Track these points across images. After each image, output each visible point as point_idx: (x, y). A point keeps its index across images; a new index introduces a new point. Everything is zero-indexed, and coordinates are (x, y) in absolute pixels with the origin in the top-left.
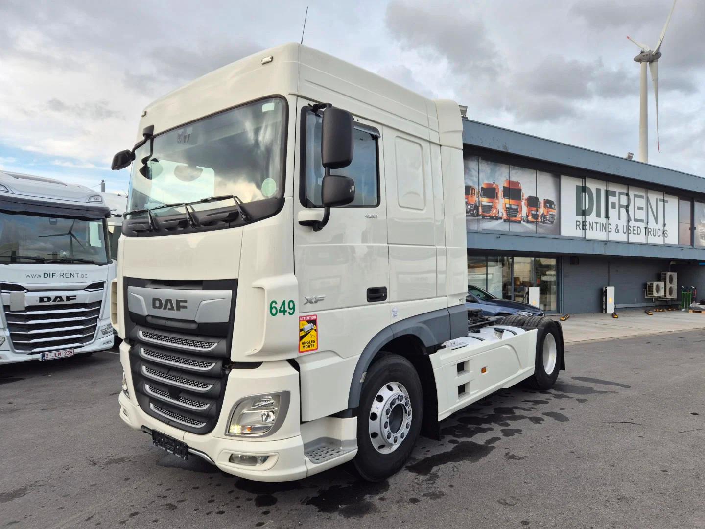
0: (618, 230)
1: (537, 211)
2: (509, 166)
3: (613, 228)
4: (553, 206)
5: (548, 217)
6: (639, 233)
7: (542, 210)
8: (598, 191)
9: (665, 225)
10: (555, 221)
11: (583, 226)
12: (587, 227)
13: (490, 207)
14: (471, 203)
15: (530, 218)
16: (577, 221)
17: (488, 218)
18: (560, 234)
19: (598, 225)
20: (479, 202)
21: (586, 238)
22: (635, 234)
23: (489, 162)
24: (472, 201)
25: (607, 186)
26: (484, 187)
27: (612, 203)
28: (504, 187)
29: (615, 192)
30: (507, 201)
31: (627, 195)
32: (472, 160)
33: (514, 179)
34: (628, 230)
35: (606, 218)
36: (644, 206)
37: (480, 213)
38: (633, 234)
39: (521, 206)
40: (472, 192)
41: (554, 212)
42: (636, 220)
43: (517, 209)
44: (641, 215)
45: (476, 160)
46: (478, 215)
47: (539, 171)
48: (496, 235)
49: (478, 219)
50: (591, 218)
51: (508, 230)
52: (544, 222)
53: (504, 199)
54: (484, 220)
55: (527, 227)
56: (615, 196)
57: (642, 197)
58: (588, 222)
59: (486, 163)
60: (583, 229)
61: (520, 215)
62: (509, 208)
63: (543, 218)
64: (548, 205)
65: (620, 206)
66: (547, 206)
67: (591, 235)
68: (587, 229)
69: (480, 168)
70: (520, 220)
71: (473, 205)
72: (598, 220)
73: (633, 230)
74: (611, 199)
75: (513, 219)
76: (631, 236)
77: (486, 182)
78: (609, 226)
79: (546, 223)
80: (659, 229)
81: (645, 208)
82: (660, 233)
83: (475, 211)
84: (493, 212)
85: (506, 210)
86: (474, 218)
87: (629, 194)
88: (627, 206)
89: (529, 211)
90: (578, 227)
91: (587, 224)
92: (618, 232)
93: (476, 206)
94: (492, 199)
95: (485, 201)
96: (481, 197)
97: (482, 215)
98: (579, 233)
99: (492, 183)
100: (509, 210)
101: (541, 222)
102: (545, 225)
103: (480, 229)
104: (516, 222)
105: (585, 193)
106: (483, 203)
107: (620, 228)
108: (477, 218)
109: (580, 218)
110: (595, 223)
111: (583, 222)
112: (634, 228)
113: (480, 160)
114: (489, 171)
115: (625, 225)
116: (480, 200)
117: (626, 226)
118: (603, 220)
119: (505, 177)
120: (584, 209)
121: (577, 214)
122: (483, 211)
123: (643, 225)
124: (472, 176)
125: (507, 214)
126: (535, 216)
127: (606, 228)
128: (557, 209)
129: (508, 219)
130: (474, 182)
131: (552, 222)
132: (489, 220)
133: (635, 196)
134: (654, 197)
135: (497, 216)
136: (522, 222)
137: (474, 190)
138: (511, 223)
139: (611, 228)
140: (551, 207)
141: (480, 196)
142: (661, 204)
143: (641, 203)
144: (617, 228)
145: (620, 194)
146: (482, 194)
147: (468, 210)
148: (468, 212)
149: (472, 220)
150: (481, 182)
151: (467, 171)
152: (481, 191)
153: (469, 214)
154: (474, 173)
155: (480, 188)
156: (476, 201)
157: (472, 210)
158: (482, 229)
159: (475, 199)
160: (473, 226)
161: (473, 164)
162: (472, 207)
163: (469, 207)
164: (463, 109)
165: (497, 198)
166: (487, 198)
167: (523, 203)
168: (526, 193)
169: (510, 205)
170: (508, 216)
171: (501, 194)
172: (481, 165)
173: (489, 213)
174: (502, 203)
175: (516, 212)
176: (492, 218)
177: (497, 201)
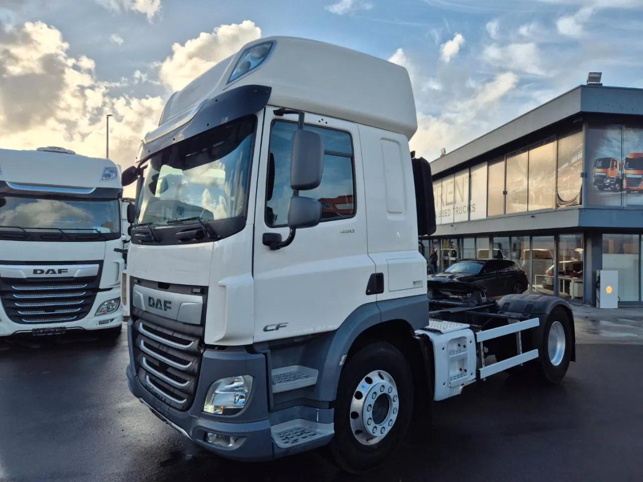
13: (638, 181)
14: (612, 177)
17: (636, 192)
20: (623, 175)
23: (637, 129)
24: (613, 174)
26: (630, 157)
32: (613, 129)
37: (625, 187)
40: (613, 164)
45: (618, 129)
46: (622, 189)
49: (621, 194)
54: (629, 195)
59: (632, 131)
69: (625, 137)
77: (633, 151)
83: (617, 185)
86: (617, 193)
93: (618, 179)
95: (631, 173)
96: (626, 169)
97: (627, 189)
103: (625, 205)
106: (628, 176)
108: (620, 193)
113: (623, 128)
122: (629, 184)
124: (612, 147)
130: (616, 154)
132: (637, 195)
137: (615, 162)
141: (624, 169)
146: (627, 166)
147: (607, 184)
148: (607, 187)
149: (613, 196)
150: (625, 152)
151: (606, 142)
152: (626, 162)
153: (609, 189)
154: (616, 143)
155: (624, 158)
156: (618, 174)
157: (612, 184)
158: (627, 205)
159: (617, 172)
160: (615, 202)
161: (613, 134)
162: (613, 181)
163: (608, 181)
164: (596, 76)
166: (636, 169)
172: (625, 134)
173: (637, 186)
176: (641, 192)
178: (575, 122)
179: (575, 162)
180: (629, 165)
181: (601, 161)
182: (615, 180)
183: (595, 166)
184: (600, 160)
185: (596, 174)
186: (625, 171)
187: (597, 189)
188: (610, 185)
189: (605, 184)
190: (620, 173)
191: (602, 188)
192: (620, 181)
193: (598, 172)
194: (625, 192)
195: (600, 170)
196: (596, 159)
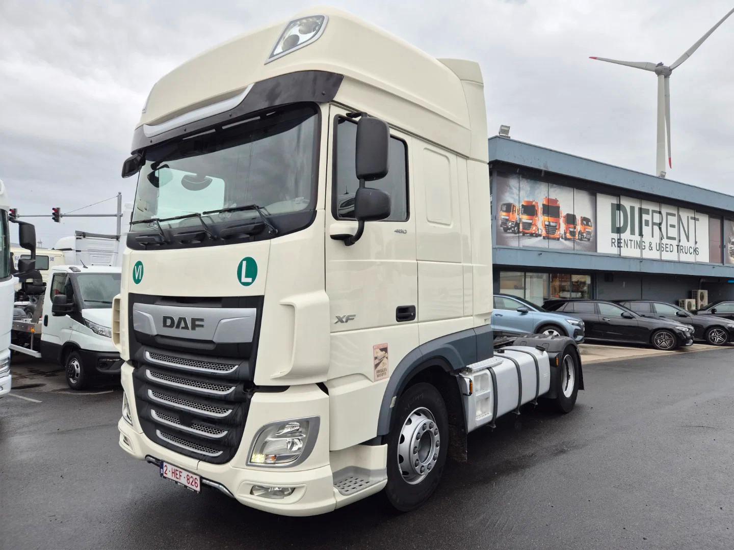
0: (652, 248)
1: (575, 228)
2: (547, 184)
3: (647, 245)
4: (590, 223)
5: (584, 234)
6: (671, 250)
7: (579, 228)
8: (632, 208)
9: (696, 243)
10: (591, 238)
11: (618, 243)
12: (622, 245)
13: (530, 224)
14: (512, 220)
15: (568, 235)
16: (612, 239)
17: (528, 235)
18: (596, 251)
19: (633, 242)
20: (520, 219)
21: (622, 255)
22: (668, 251)
23: (529, 180)
24: (513, 218)
25: (641, 204)
26: (524, 204)
27: (646, 221)
28: (543, 205)
29: (649, 210)
30: (546, 218)
31: (660, 213)
32: (513, 178)
33: (553, 196)
34: (660, 248)
35: (639, 235)
36: (676, 223)
38: (666, 251)
39: (560, 223)
40: (513, 209)
41: (590, 229)
42: (668, 238)
43: (556, 226)
44: (673, 232)
45: (516, 178)
46: (519, 232)
47: (576, 189)
48: (538, 252)
50: (626, 236)
51: (548, 247)
52: (581, 240)
53: (543, 217)
54: (524, 237)
55: (566, 245)
56: (648, 214)
57: (674, 215)
58: (623, 240)
59: (526, 182)
60: (618, 247)
61: (559, 232)
62: (547, 225)
63: (580, 235)
64: (585, 222)
65: (654, 224)
67: (626, 252)
68: (622, 247)
69: (521, 186)
70: (558, 237)
71: (513, 222)
72: (632, 237)
73: (666, 247)
74: (645, 217)
75: (552, 236)
76: (664, 253)
77: (526, 199)
78: (643, 243)
79: (582, 240)
80: (690, 247)
81: (676, 226)
82: (692, 250)
83: (516, 228)
84: (533, 229)
85: (545, 227)
86: (515, 235)
87: (662, 212)
88: (660, 224)
89: (567, 228)
90: (613, 244)
91: (621, 241)
92: (652, 249)
93: (516, 223)
94: (531, 217)
95: (525, 219)
96: (522, 214)
97: (522, 231)
98: (614, 251)
99: (531, 200)
100: (548, 227)
102: (583, 242)
103: (521, 246)
104: (554, 239)
105: (620, 211)
106: (524, 221)
107: (654, 246)
108: (518, 235)
109: (616, 236)
110: (630, 240)
111: (618, 239)
112: (667, 246)
113: (520, 178)
114: (529, 189)
115: (658, 242)
116: (520, 217)
117: (659, 244)
118: (636, 237)
119: (544, 195)
120: (619, 226)
121: (612, 232)
122: (524, 228)
123: (675, 243)
124: (513, 194)
125: (546, 231)
126: (573, 234)
127: (640, 246)
128: (593, 225)
129: (547, 236)
130: (514, 200)
131: (589, 240)
132: (530, 237)
133: (668, 214)
134: (685, 215)
135: (537, 232)
136: (560, 239)
137: (515, 207)
138: (550, 240)
139: (644, 246)
140: (587, 225)
141: (520, 214)
142: (692, 222)
143: (673, 220)
144: (650, 245)
145: (654, 211)
146: (523, 212)
147: (510, 227)
148: (509, 229)
149: (513, 237)
150: (521, 199)
151: (508, 188)
152: (522, 208)
153: (511, 231)
154: (515, 191)
155: (521, 205)
156: (517, 218)
158: (523, 246)
159: (515, 217)
160: (514, 243)
161: (513, 182)
162: (513, 224)
163: (510, 224)
164: (506, 129)
165: (537, 214)
166: (528, 215)
167: (562, 220)
168: (564, 211)
169: (549, 222)
170: (547, 233)
171: (540, 211)
172: (521, 183)
173: (529, 230)
174: (541, 221)
175: (555, 229)
176: (532, 235)
177: (537, 218)
180: (524, 210)
181: (506, 206)
183: (501, 210)
184: (504, 205)
185: (503, 217)
187: (503, 231)
188: (512, 227)
189: (508, 227)
191: (506, 230)
193: (503, 215)
194: (521, 234)
195: (504, 214)
196: (502, 203)
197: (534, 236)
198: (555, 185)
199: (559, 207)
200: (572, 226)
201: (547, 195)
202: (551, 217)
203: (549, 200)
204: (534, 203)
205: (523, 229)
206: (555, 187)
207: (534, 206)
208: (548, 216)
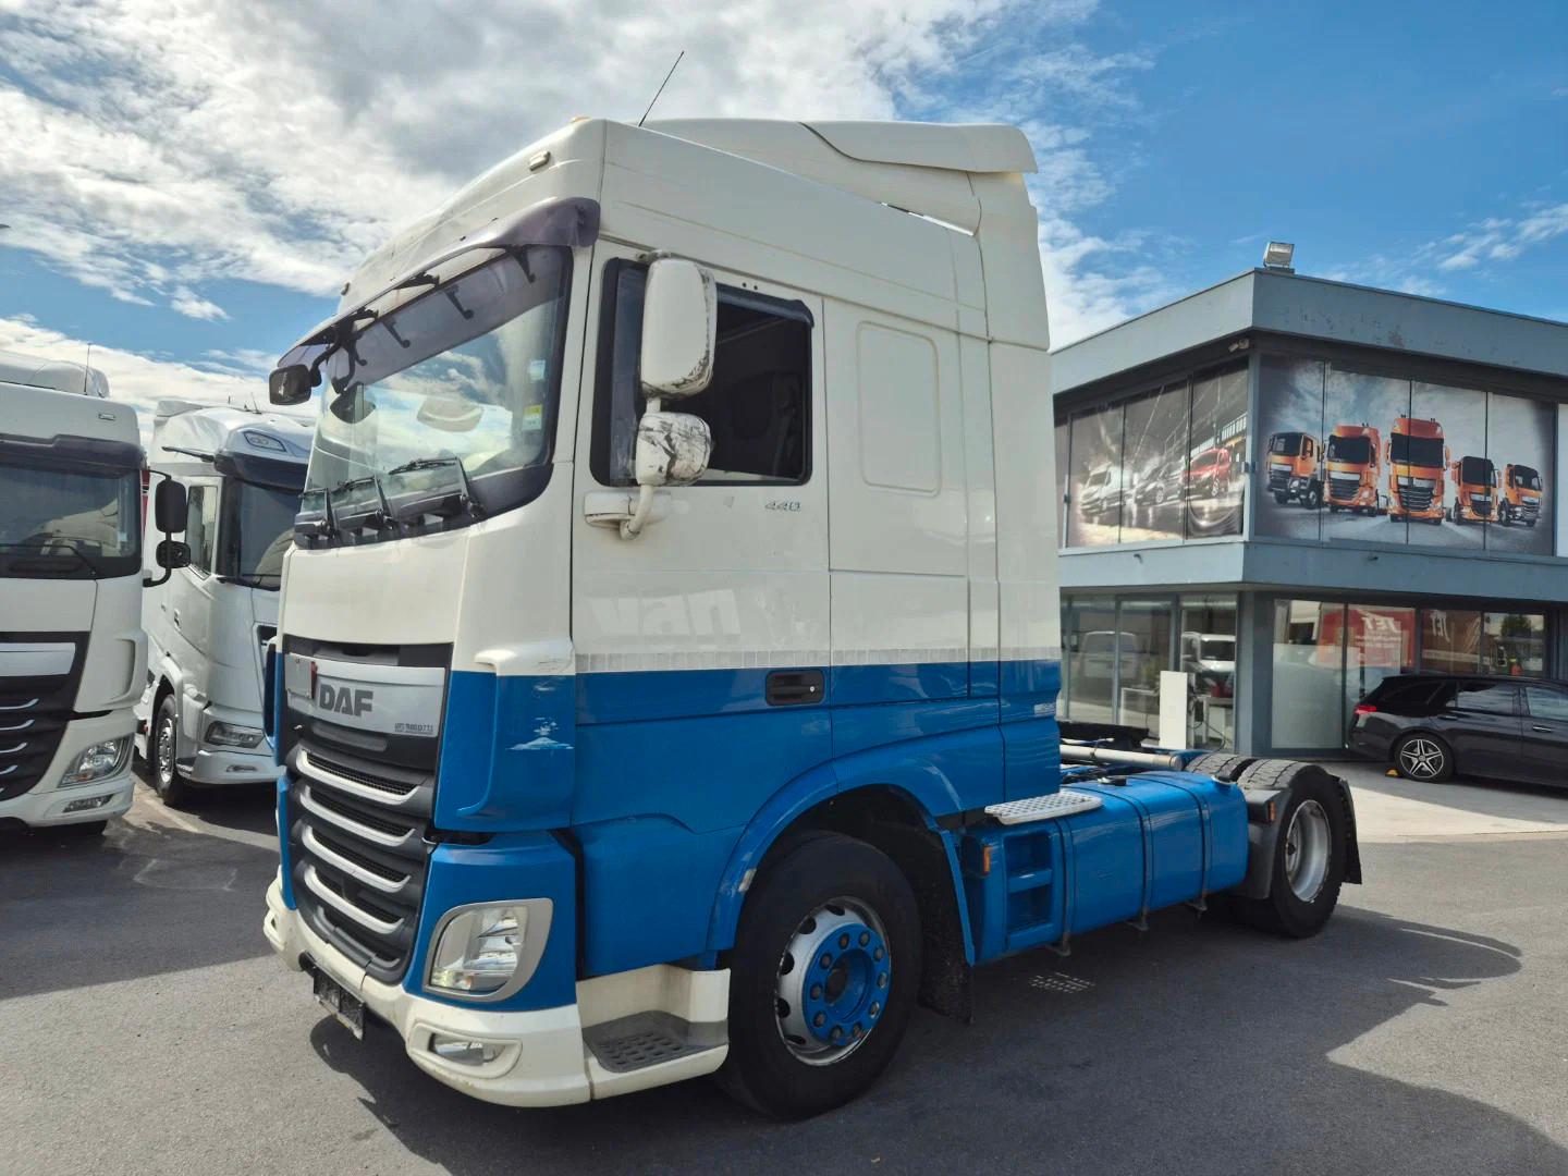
1: (1488, 493)
2: (1408, 383)
4: (1535, 481)
5: (1519, 509)
7: (1502, 492)
10: (1539, 520)
13: (1352, 487)
14: (1302, 475)
15: (1467, 512)
17: (1346, 510)
18: (1554, 553)
20: (1325, 473)
23: (1353, 375)
24: (1304, 469)
26: (1338, 435)
28: (1393, 435)
30: (1402, 469)
32: (1306, 371)
33: (1422, 414)
37: (1327, 500)
39: (1443, 482)
40: (1305, 446)
41: (1536, 496)
43: (1431, 489)
45: (1317, 371)
46: (1320, 504)
47: (1495, 393)
48: (1367, 554)
49: (1320, 514)
51: (1404, 542)
52: (1507, 523)
53: (1392, 464)
54: (1336, 516)
55: (1458, 535)
59: (1343, 379)
61: (1439, 504)
62: (1405, 487)
63: (1503, 513)
64: (1521, 480)
66: (1517, 481)
69: (1329, 389)
70: (1437, 516)
71: (1305, 478)
75: (1417, 513)
77: (1343, 423)
79: (1513, 524)
83: (1312, 494)
84: (1363, 497)
85: (1399, 492)
86: (1311, 511)
89: (1463, 495)
93: (1314, 480)
94: (1359, 465)
95: (1339, 470)
96: (1330, 459)
97: (1331, 502)
99: (1359, 425)
100: (1406, 493)
101: (1500, 522)
102: (1512, 529)
103: (1325, 538)
104: (1426, 521)
106: (1334, 475)
108: (1317, 511)
113: (1328, 371)
114: (1353, 397)
116: (1326, 467)
119: (1398, 410)
122: (1334, 493)
124: (1306, 410)
125: (1401, 502)
128: (1545, 489)
129: (1402, 515)
130: (1311, 425)
131: (1531, 523)
132: (1350, 517)
135: (1374, 504)
136: (1443, 521)
137: (1309, 443)
138: (1410, 524)
140: (1527, 485)
141: (1326, 459)
146: (1332, 454)
147: (1293, 491)
148: (1294, 496)
149: (1303, 516)
150: (1329, 422)
151: (1293, 398)
152: (1330, 445)
153: (1297, 501)
154: (1311, 402)
155: (1327, 437)
156: (1315, 470)
157: (1303, 491)
158: (1332, 539)
159: (1312, 466)
160: (1307, 531)
161: (1307, 380)
162: (1305, 484)
163: (1296, 483)
164: (1284, 251)
165: (1374, 461)
166: (1346, 462)
167: (1448, 476)
168: (1457, 449)
169: (1410, 479)
170: (1403, 507)
171: (1383, 453)
172: (1328, 383)
173: (1350, 498)
174: (1386, 476)
175: (1427, 496)
176: (1358, 511)
177: (1374, 470)
178: (1234, 348)
179: (1229, 439)
180: (1335, 451)
181: (1283, 440)
182: (1309, 482)
183: (1271, 450)
184: (1280, 436)
185: (1274, 467)
186: (1327, 464)
187: (1275, 501)
188: (1300, 492)
189: (1288, 491)
190: (1319, 468)
191: (1283, 499)
192: (1316, 486)
193: (1277, 462)
194: (1327, 510)
195: (1280, 459)
196: (1273, 433)
197: (1364, 515)
198: (1429, 386)
199: (1442, 440)
200: (1480, 488)
201: (1404, 411)
202: (1415, 465)
203: (1411, 423)
204: (1366, 432)
205: (1333, 495)
206: (1430, 391)
207: (1367, 440)
208: (1408, 464)
